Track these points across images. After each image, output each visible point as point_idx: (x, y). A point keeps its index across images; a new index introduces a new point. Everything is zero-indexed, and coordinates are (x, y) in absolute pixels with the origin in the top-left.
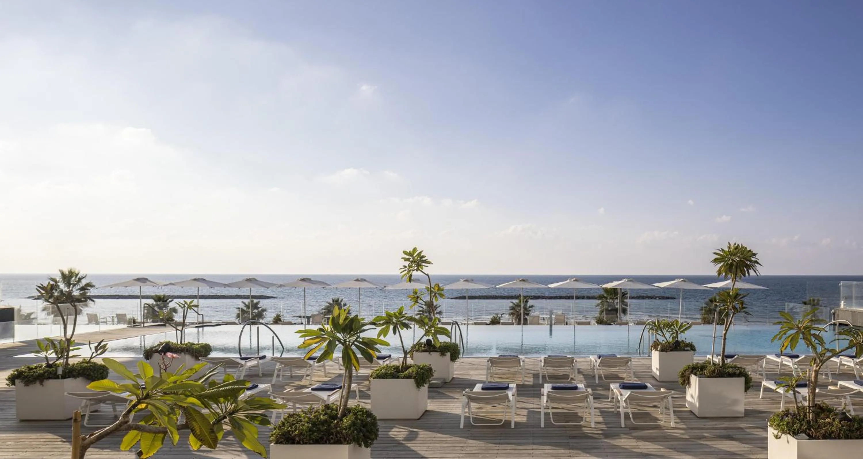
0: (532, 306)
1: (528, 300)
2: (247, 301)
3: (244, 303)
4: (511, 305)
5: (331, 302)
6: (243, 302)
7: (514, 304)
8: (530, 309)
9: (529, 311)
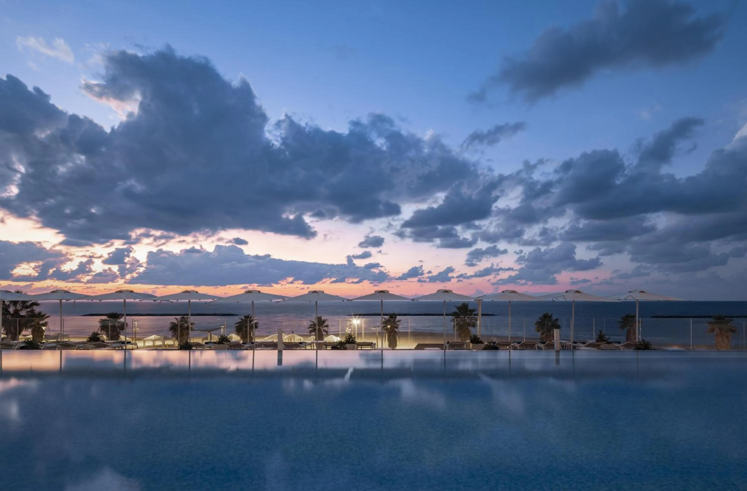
0: (399, 321)
1: (396, 316)
2: (179, 317)
3: (177, 319)
4: (383, 320)
5: (244, 318)
6: (175, 318)
7: (386, 320)
8: (398, 323)
9: (397, 325)
